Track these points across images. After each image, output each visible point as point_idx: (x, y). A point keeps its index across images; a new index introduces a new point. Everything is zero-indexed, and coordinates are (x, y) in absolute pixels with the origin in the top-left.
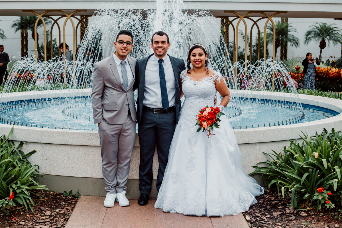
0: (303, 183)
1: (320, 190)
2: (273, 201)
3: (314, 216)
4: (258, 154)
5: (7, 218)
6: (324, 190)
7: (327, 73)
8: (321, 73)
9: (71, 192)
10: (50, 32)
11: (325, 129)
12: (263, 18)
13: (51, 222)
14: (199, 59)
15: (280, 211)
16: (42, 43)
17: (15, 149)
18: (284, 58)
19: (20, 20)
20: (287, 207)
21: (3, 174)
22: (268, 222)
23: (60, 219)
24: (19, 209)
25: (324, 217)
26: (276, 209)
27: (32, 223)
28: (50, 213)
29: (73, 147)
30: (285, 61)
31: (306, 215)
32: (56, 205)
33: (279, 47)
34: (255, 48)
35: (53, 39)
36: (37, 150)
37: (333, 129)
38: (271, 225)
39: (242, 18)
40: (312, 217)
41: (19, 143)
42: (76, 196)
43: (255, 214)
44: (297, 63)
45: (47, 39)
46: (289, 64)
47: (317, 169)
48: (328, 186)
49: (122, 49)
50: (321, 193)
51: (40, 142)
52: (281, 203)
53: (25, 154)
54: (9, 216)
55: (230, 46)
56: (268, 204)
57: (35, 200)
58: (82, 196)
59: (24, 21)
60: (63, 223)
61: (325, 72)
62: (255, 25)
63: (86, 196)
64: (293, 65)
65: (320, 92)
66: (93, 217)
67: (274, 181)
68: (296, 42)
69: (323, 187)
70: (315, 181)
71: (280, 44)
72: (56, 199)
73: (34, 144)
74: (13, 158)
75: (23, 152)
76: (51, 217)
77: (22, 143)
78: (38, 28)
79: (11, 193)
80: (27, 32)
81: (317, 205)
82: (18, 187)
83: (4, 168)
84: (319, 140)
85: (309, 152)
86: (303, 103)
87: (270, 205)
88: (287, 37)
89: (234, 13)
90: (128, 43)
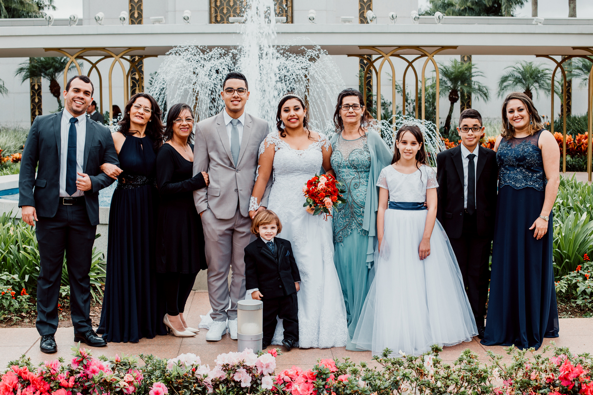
12: (421, 56)
14: (295, 114)
19: (28, 62)
33: (456, 102)
39: (387, 56)
49: (233, 99)
55: (375, 102)
59: (35, 63)
62: (410, 67)
68: (484, 93)
71: (458, 96)
80: (41, 83)
88: (470, 86)
89: (374, 49)
90: (240, 90)
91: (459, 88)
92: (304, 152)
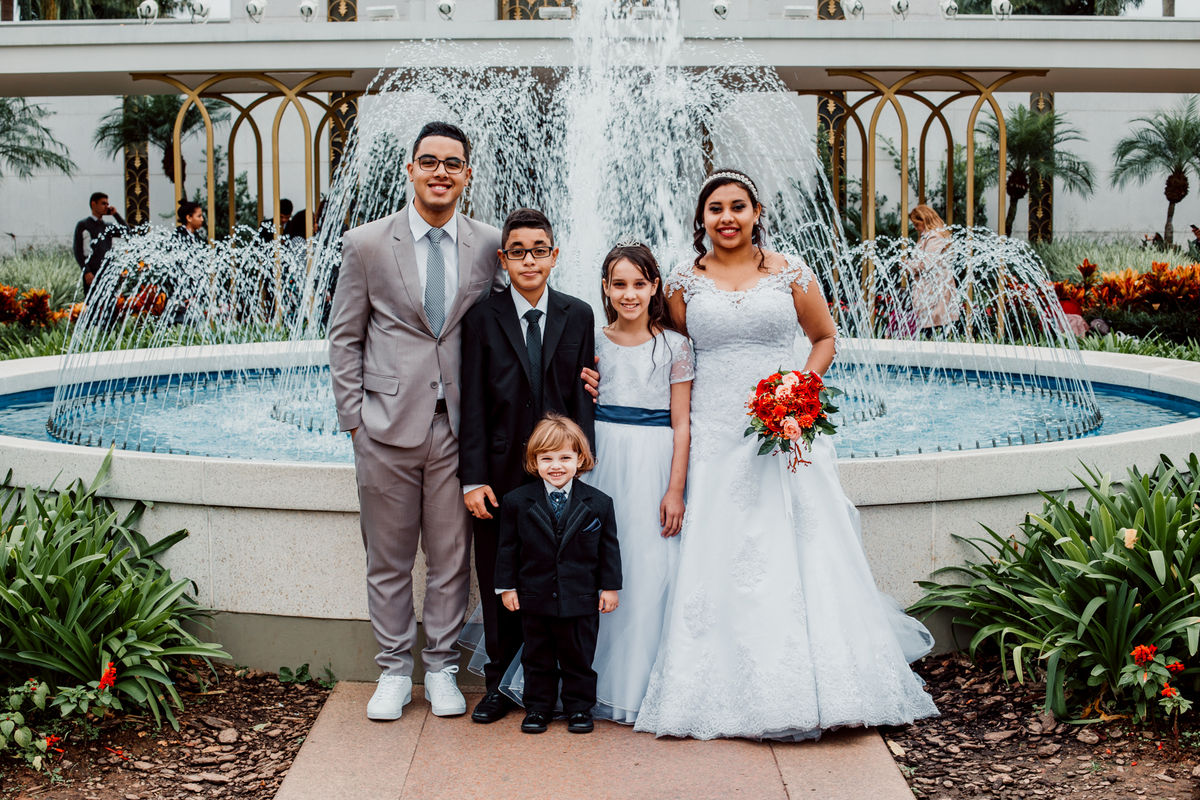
0: (1086, 631)
1: (1143, 654)
2: (986, 695)
3: (1124, 743)
4: (934, 539)
5: (92, 749)
6: (1156, 653)
7: (1189, 286)
8: (1170, 283)
9: (305, 669)
10: (225, 149)
11: (1164, 458)
12: (964, 93)
13: (238, 761)
14: (732, 219)
15: (1007, 729)
16: (198, 190)
17: (117, 527)
18: (1043, 237)
19: (121, 111)
20: (1034, 714)
21: (80, 604)
22: (968, 760)
23: (268, 752)
24: (133, 720)
25: (1158, 743)
26: (995, 722)
27: (175, 766)
28: (236, 734)
29: (310, 517)
30: (1043, 245)
31: (1096, 738)
32: (255, 712)
33: (1022, 197)
34: (938, 200)
35: (237, 175)
36: (190, 529)
37: (1192, 456)
38: (976, 772)
39: (890, 93)
40: (1117, 745)
41: (131, 506)
42: (320, 682)
43: (925, 739)
44: (1087, 253)
45: (216, 176)
46: (1060, 257)
47: (1132, 585)
48: (1170, 640)
49: (433, 181)
50: (1144, 663)
51: (200, 502)
52: (1014, 704)
53: (151, 544)
54: (98, 743)
55: (852, 196)
56: (968, 705)
57: (183, 695)
58: (342, 684)
59: (136, 113)
60: (278, 766)
61: (1183, 279)
62: (936, 119)
63: (354, 681)
64: (1072, 260)
65: (1160, 346)
66: (379, 746)
67: (989, 629)
68: (1081, 177)
69: (1154, 645)
70: (1125, 626)
71: (1027, 186)
72: (256, 691)
73: (182, 509)
74: (110, 556)
75: (144, 538)
76: (239, 747)
77: (140, 507)
78: (183, 138)
79: (106, 667)
80: (147, 154)
81: (1134, 708)
82: (127, 646)
83: (82, 584)
84: (1139, 487)
85: (1107, 529)
86: (1100, 381)
87: (974, 709)
88: (1050, 161)
89: (862, 76)
90: (452, 163)
91: (1028, 168)
92: (746, 295)
